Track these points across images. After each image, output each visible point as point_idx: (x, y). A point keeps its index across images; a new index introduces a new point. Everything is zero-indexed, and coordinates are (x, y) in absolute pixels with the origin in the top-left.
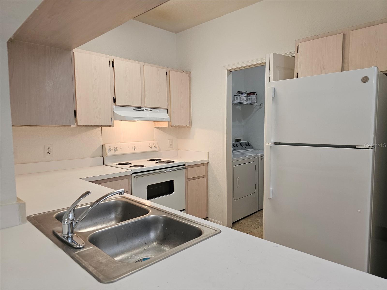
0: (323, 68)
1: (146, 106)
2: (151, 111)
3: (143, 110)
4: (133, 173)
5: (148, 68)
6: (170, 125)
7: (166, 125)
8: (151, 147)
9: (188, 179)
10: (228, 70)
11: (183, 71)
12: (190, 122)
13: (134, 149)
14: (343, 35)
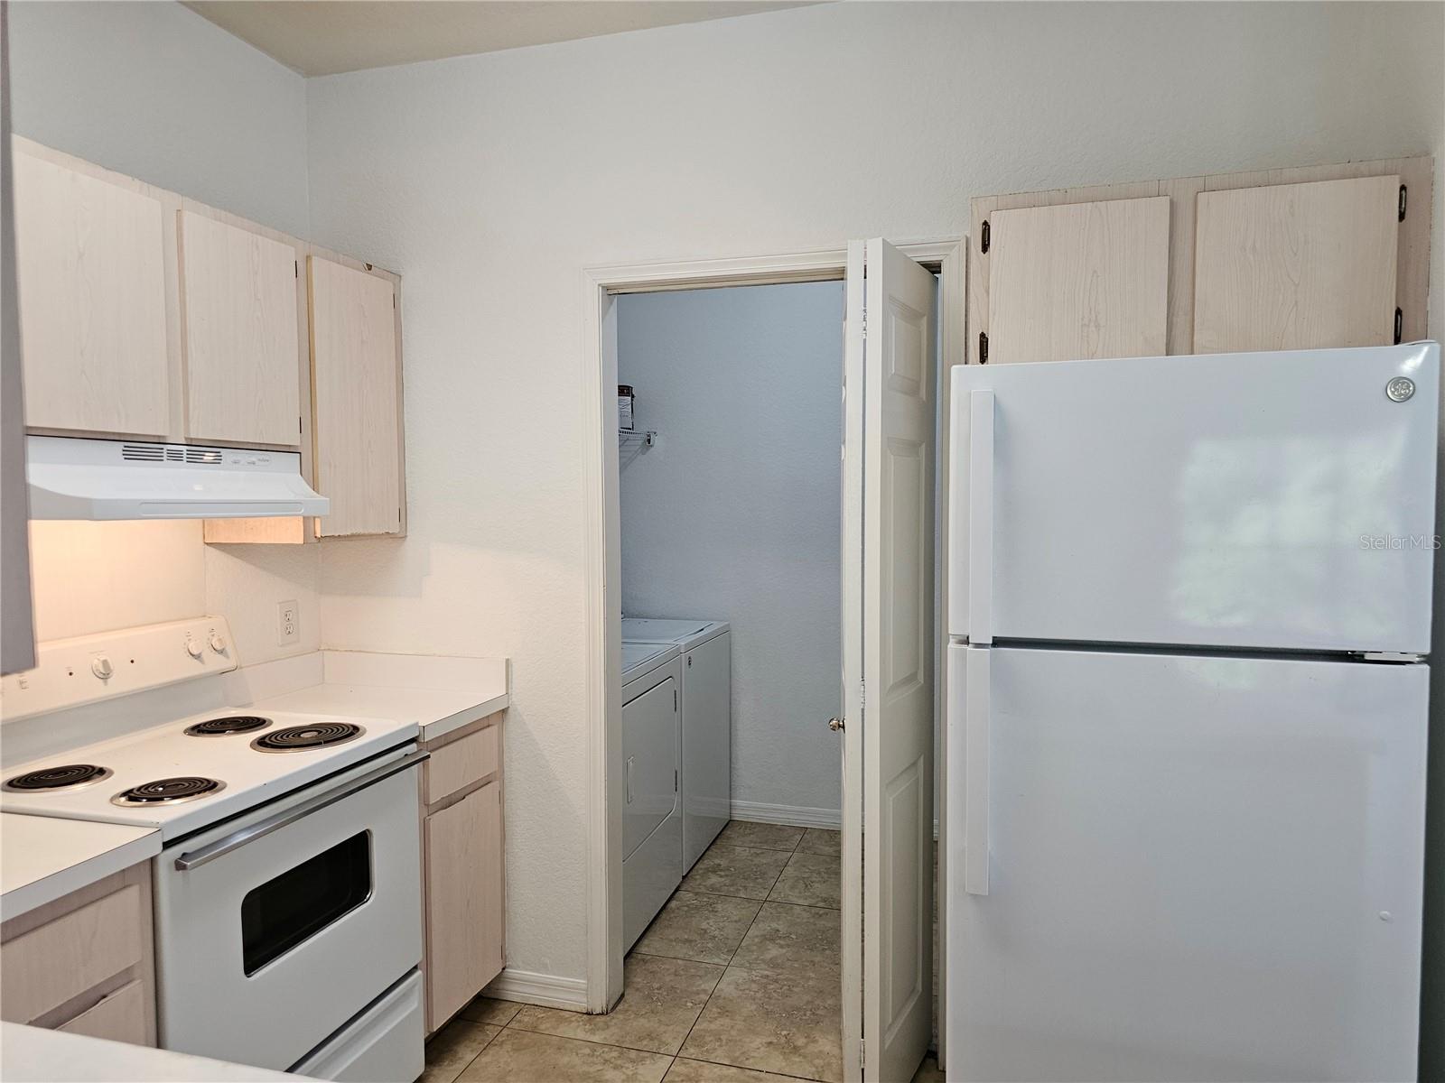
0: (1092, 324)
1: (198, 433)
2: (217, 461)
3: (176, 456)
4: (167, 845)
5: (199, 223)
6: (312, 535)
7: (291, 533)
8: (197, 657)
9: (430, 808)
10: (606, 288)
11: (370, 267)
12: (402, 515)
13: (105, 677)
14: (1172, 203)
